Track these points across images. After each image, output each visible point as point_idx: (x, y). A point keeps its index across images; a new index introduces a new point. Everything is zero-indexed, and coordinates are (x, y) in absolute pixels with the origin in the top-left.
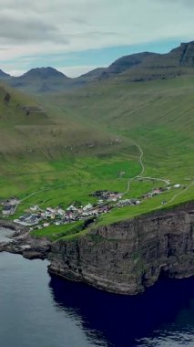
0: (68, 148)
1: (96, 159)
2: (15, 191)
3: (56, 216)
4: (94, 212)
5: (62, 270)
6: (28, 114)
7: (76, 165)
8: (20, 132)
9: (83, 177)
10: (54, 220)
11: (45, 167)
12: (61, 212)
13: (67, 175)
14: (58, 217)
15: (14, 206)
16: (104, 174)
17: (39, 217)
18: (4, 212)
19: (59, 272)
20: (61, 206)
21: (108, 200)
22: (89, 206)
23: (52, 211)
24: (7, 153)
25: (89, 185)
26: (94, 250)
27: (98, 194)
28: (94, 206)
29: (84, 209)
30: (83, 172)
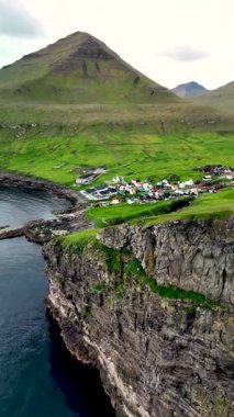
0: (185, 123)
1: (215, 135)
2: (108, 160)
3: (138, 191)
4: (193, 190)
5: (63, 311)
6: (153, 93)
7: (189, 139)
8: (140, 109)
9: (194, 151)
10: (130, 197)
11: (153, 139)
12: (146, 187)
13: (175, 149)
14: (138, 193)
15: (96, 175)
16: (221, 149)
17: (114, 190)
18: (78, 181)
19: (58, 313)
20: (151, 180)
21: (221, 178)
22: (190, 182)
23: (137, 185)
24: (118, 124)
25: (199, 159)
26: (112, 303)
27: (208, 169)
28: (197, 183)
29: (182, 185)
30: (196, 146)
